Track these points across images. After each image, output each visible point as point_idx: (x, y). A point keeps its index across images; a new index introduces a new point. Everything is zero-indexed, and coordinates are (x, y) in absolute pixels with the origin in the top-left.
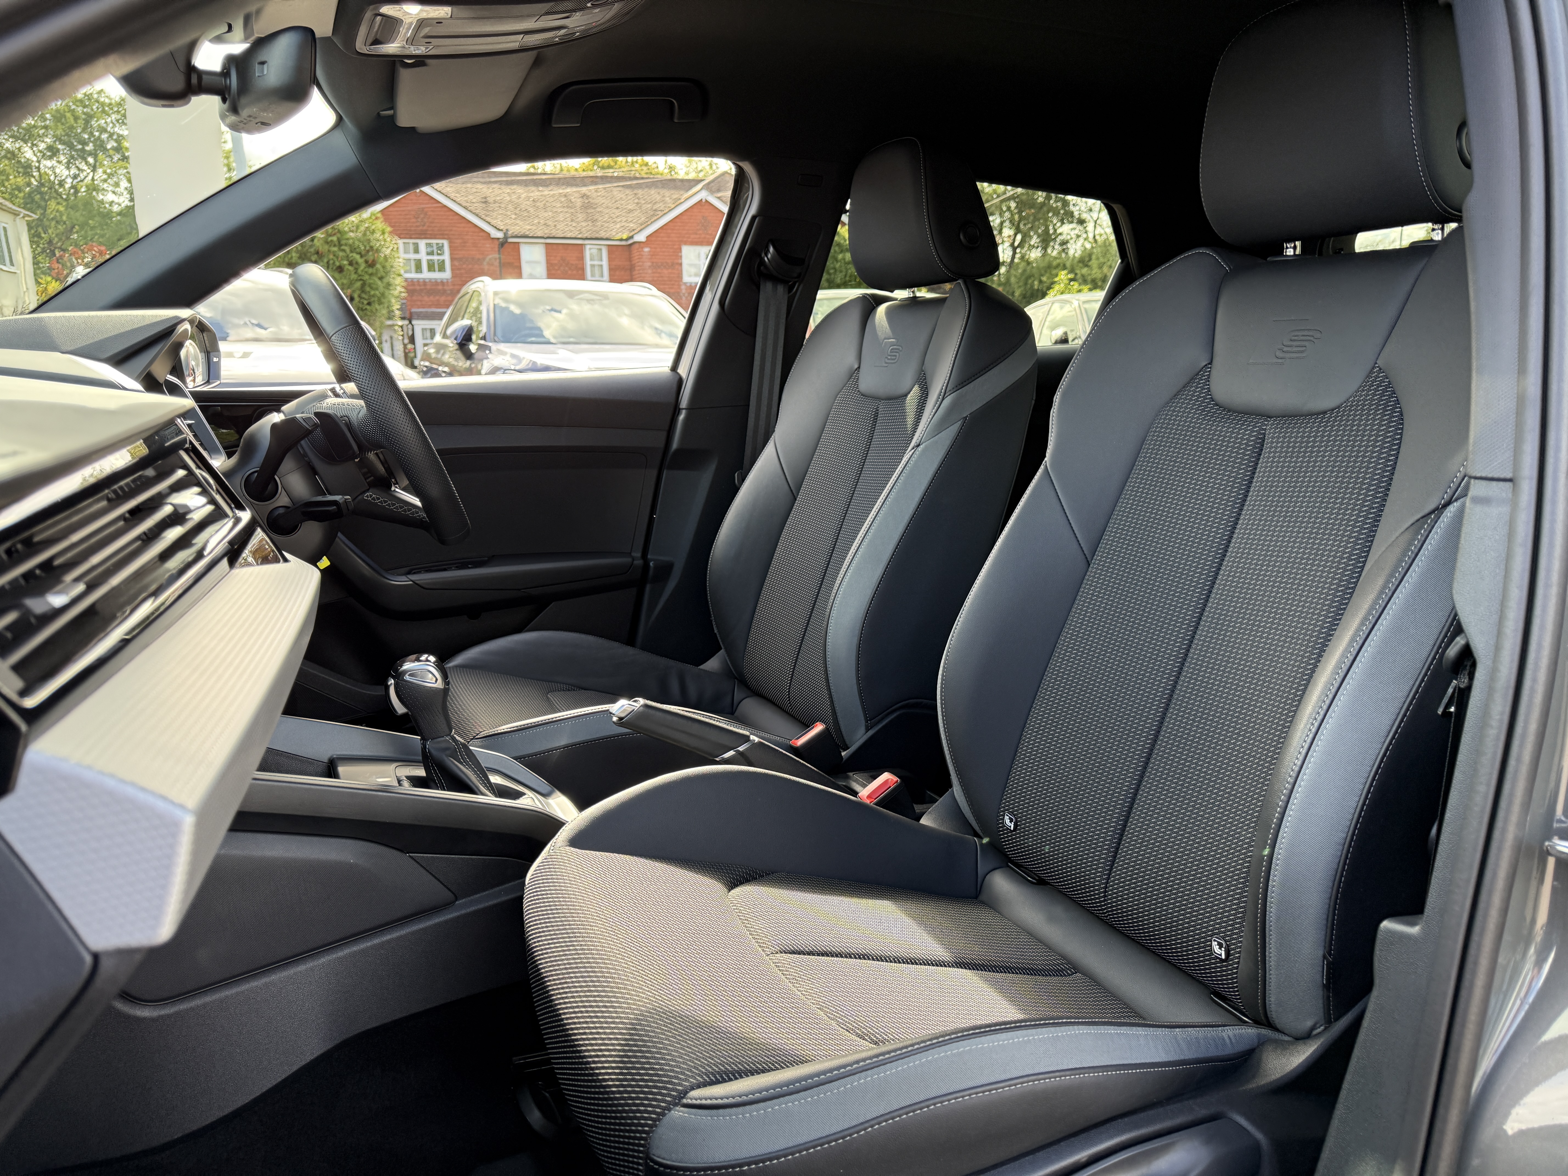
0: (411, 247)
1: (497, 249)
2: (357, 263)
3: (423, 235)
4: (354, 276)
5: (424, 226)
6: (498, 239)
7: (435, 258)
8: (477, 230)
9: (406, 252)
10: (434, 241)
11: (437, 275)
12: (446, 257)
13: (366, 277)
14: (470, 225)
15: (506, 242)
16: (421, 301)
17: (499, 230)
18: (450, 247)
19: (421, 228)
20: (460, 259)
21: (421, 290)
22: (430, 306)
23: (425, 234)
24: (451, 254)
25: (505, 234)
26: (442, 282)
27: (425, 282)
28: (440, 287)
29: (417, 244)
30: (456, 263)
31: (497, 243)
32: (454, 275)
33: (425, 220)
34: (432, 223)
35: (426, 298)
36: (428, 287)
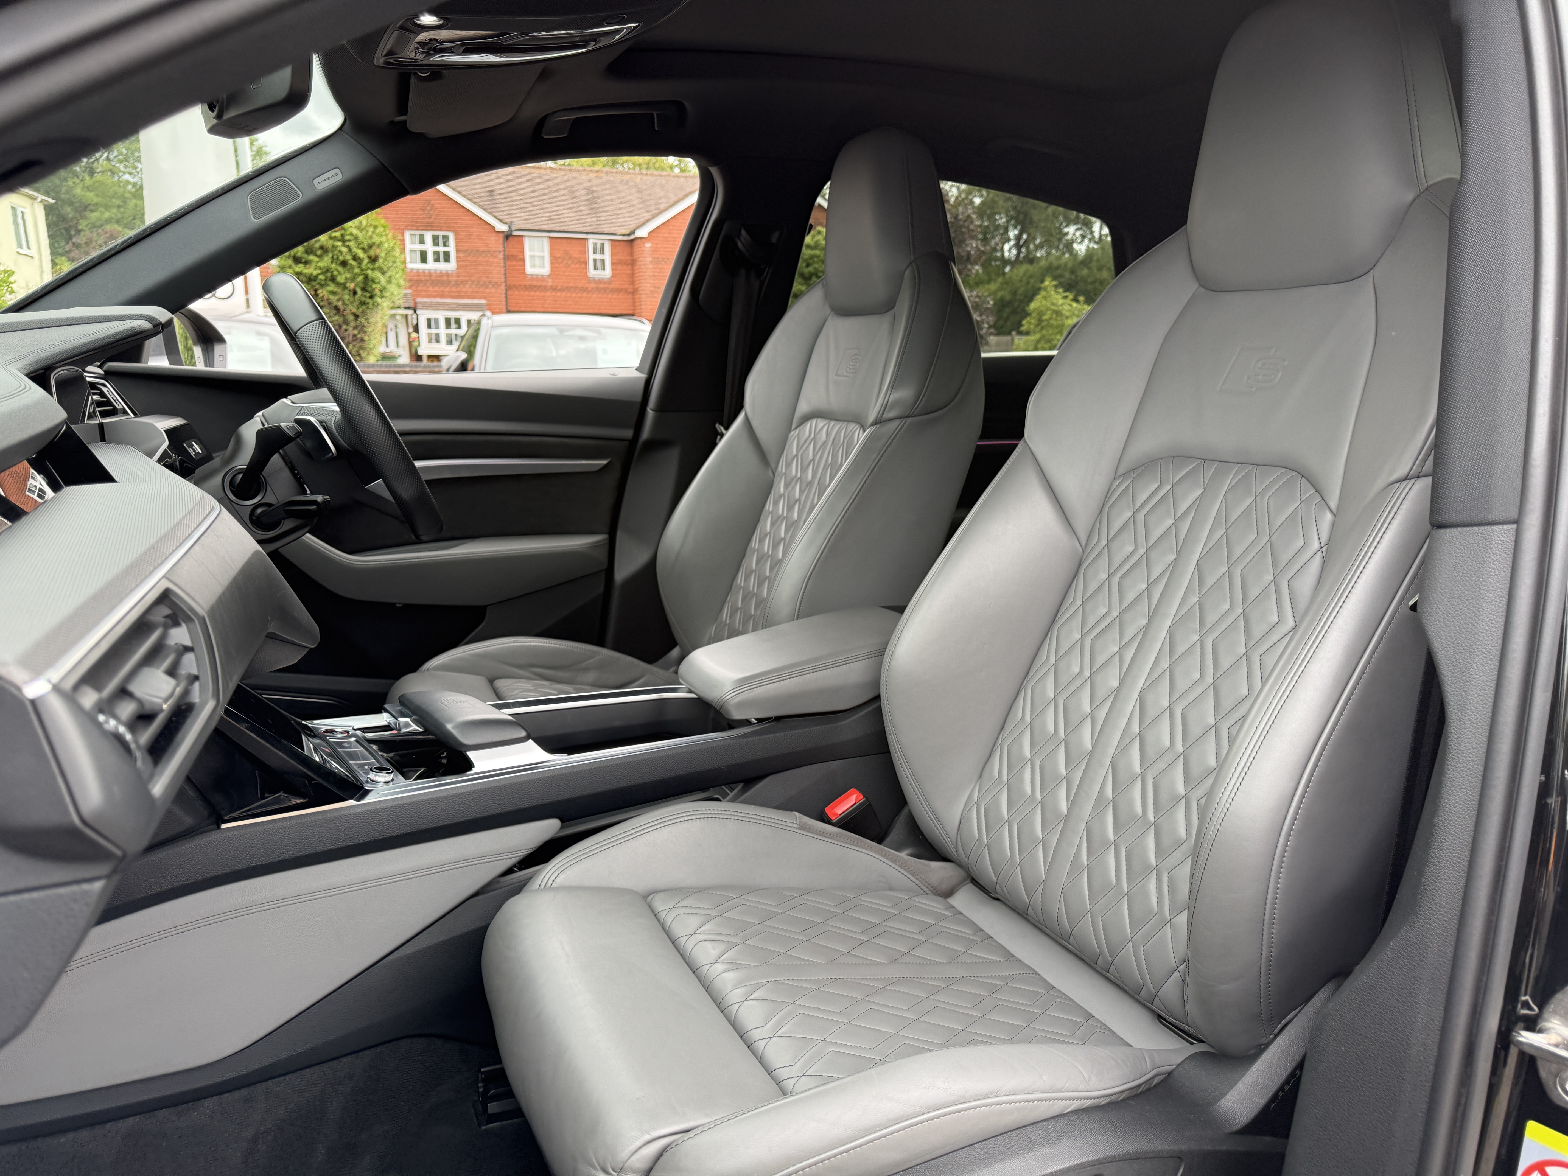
0: (417, 239)
1: (501, 242)
2: (360, 258)
3: (429, 227)
4: (357, 270)
5: (430, 218)
6: (503, 232)
7: (441, 249)
8: (482, 222)
9: (412, 243)
10: (440, 233)
11: (442, 266)
12: (452, 249)
13: (369, 272)
14: (475, 218)
15: (511, 234)
16: (426, 291)
17: (505, 223)
18: (456, 239)
19: (427, 220)
20: (466, 251)
21: (427, 281)
22: (434, 297)
23: (431, 226)
24: (456, 246)
25: (510, 227)
26: (447, 273)
27: (430, 274)
28: (445, 278)
29: (423, 235)
30: (461, 255)
31: (501, 235)
32: (459, 267)
33: (432, 212)
34: (438, 215)
35: (431, 289)
36: (433, 278)
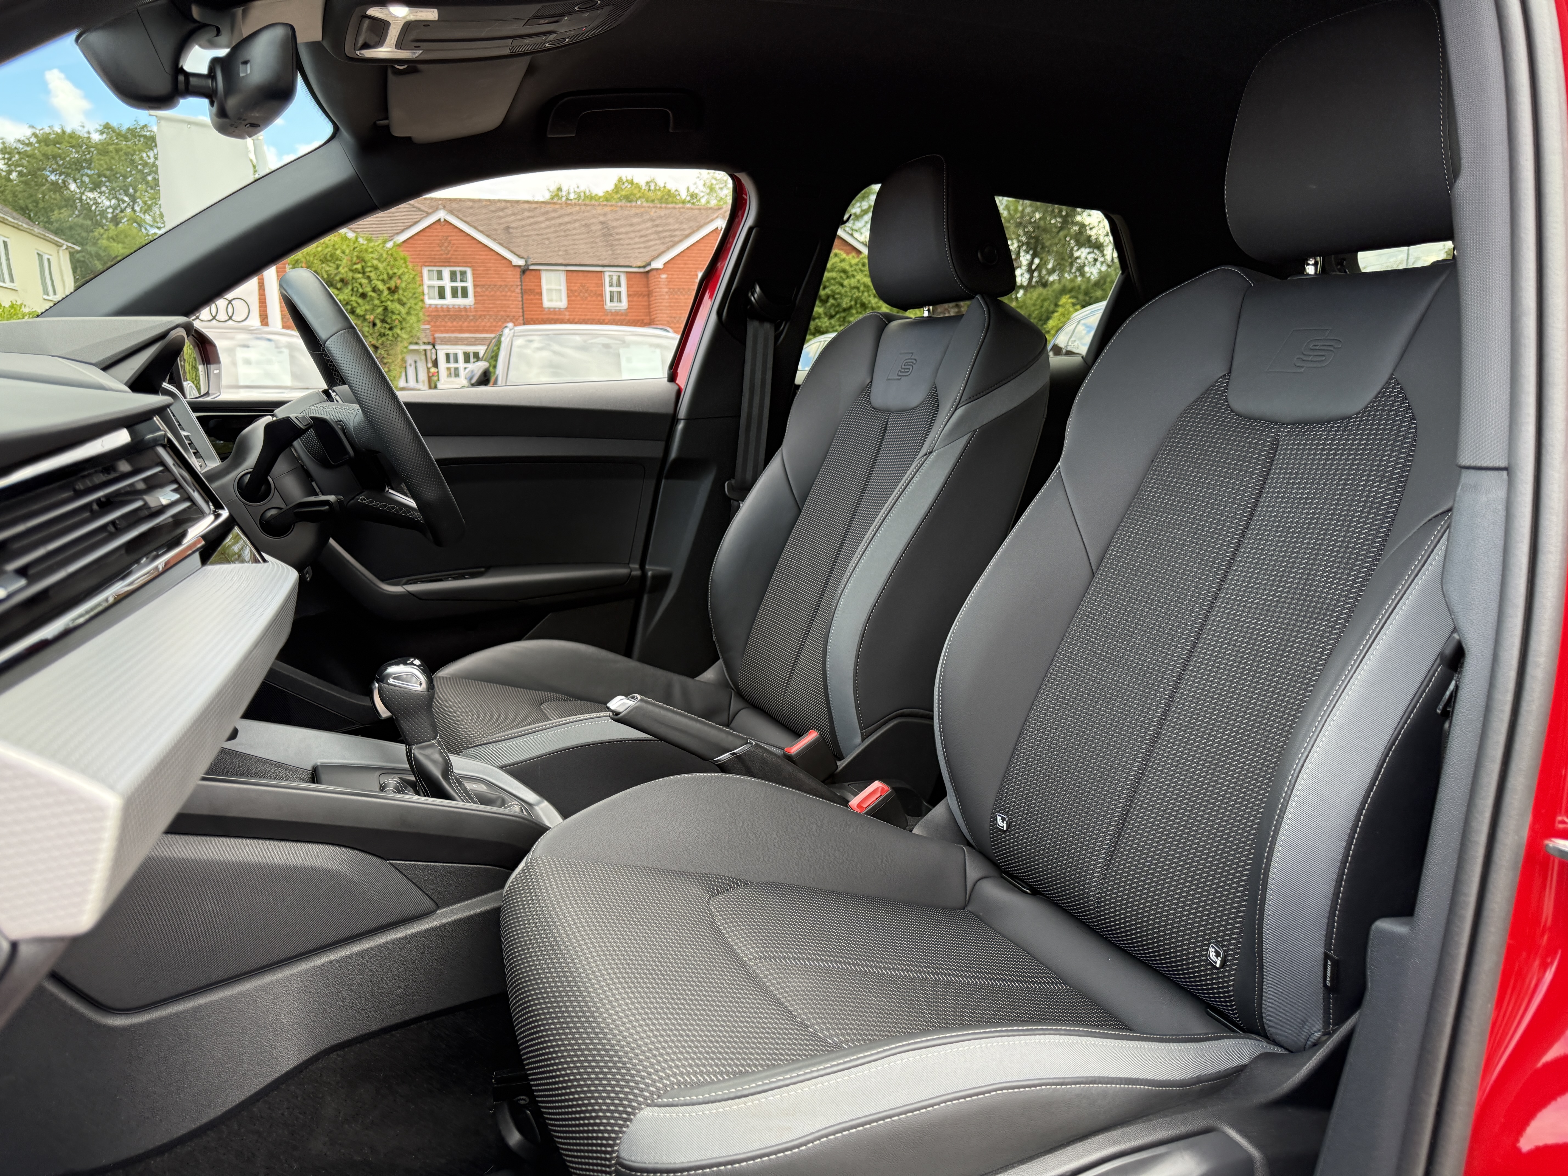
0: (435, 275)
1: (518, 276)
2: (379, 290)
4: (377, 302)
5: (447, 254)
6: (520, 266)
7: (459, 284)
8: (499, 258)
9: (430, 279)
10: (458, 269)
11: (460, 301)
12: (469, 284)
13: (389, 303)
14: (492, 253)
15: (528, 269)
16: (445, 326)
17: (522, 258)
18: (473, 274)
19: (444, 256)
20: (483, 286)
21: (445, 316)
22: (453, 332)
23: (449, 262)
24: (474, 281)
25: (526, 262)
26: (465, 308)
27: (448, 309)
28: (463, 313)
29: (441, 271)
30: (479, 290)
31: (519, 270)
32: (477, 302)
33: (449, 248)
34: (456, 251)
35: (449, 324)
36: (451, 313)
